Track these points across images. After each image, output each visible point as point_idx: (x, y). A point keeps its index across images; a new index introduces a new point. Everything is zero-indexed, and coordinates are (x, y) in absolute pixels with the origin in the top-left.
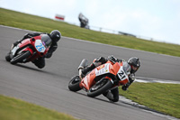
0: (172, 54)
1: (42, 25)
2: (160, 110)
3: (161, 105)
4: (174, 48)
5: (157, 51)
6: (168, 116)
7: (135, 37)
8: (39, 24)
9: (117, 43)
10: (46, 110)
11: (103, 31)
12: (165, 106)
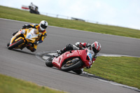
0: (113, 34)
1: (11, 14)
2: (105, 77)
3: (105, 73)
4: (114, 29)
5: (102, 31)
6: (111, 82)
7: (84, 21)
8: (9, 13)
9: (70, 26)
10: (16, 80)
11: (59, 17)
12: (109, 74)
